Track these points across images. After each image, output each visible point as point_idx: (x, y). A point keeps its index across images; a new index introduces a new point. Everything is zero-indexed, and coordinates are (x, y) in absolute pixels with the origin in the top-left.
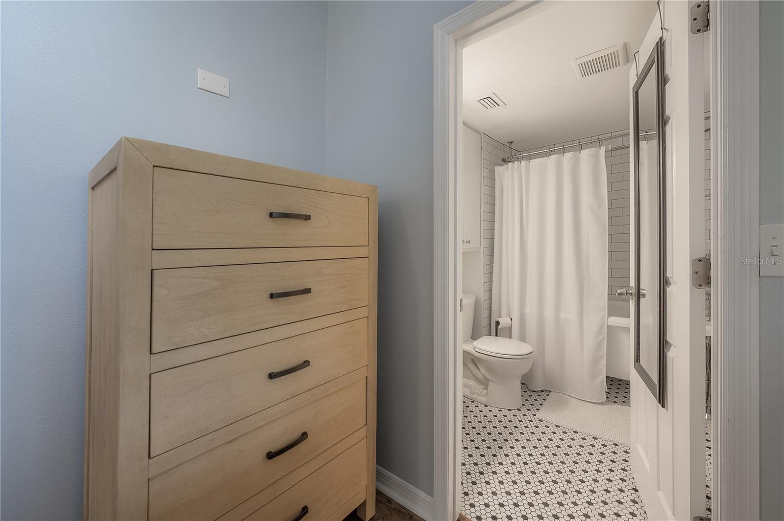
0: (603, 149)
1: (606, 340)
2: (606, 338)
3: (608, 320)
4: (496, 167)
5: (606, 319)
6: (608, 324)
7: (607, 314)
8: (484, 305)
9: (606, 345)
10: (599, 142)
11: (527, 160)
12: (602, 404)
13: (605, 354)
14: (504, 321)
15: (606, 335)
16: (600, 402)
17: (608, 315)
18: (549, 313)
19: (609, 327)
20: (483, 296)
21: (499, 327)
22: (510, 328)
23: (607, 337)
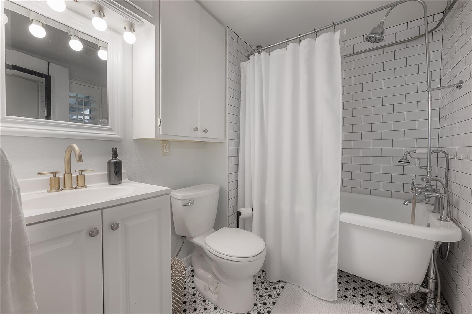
0: (338, 33)
1: (338, 237)
2: (338, 235)
3: (341, 216)
4: (241, 63)
5: (339, 215)
6: (341, 221)
7: (339, 210)
8: (230, 195)
9: (338, 242)
10: (334, 26)
11: (267, 52)
12: (334, 302)
13: (337, 251)
14: (245, 212)
15: (338, 232)
16: (332, 300)
17: (341, 210)
18: (285, 205)
19: (341, 223)
20: (229, 187)
21: (241, 217)
22: (251, 218)
23: (339, 233)
